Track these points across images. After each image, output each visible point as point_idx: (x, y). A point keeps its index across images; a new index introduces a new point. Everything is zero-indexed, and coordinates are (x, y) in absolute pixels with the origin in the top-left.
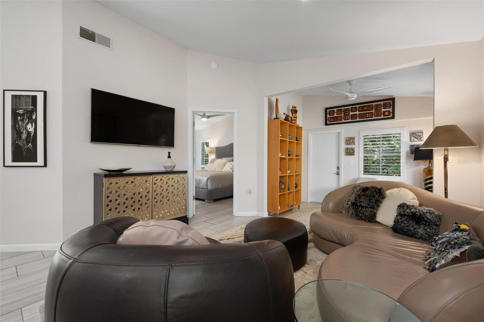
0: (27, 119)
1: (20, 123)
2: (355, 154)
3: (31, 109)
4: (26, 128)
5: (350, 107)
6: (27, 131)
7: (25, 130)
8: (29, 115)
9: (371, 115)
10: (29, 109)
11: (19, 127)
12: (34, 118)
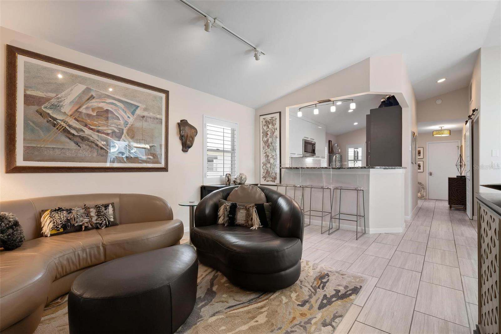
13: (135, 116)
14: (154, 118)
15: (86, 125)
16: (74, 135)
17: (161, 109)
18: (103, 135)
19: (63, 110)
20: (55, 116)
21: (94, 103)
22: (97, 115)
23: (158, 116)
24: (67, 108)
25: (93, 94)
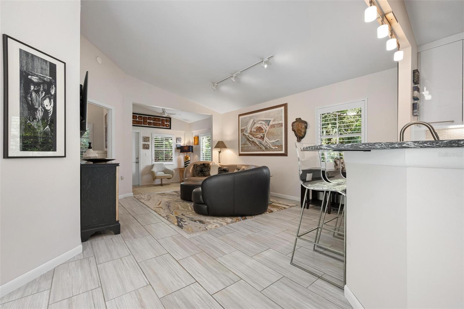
0: (44, 93)
1: (34, 94)
2: (150, 148)
3: (48, 80)
4: (42, 104)
5: (147, 117)
6: (44, 108)
7: (41, 106)
8: (46, 87)
9: (160, 125)
10: (46, 79)
11: (32, 100)
12: (53, 93)
13: (269, 126)
14: (278, 124)
15: (253, 136)
16: (250, 141)
17: (282, 117)
18: (258, 139)
19: (248, 132)
20: (246, 135)
21: (256, 126)
22: (256, 130)
23: (280, 122)
24: (249, 131)
25: (255, 121)
